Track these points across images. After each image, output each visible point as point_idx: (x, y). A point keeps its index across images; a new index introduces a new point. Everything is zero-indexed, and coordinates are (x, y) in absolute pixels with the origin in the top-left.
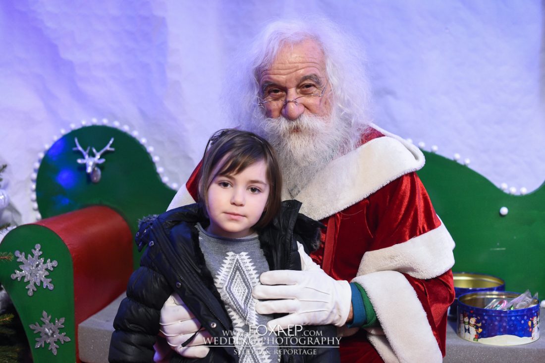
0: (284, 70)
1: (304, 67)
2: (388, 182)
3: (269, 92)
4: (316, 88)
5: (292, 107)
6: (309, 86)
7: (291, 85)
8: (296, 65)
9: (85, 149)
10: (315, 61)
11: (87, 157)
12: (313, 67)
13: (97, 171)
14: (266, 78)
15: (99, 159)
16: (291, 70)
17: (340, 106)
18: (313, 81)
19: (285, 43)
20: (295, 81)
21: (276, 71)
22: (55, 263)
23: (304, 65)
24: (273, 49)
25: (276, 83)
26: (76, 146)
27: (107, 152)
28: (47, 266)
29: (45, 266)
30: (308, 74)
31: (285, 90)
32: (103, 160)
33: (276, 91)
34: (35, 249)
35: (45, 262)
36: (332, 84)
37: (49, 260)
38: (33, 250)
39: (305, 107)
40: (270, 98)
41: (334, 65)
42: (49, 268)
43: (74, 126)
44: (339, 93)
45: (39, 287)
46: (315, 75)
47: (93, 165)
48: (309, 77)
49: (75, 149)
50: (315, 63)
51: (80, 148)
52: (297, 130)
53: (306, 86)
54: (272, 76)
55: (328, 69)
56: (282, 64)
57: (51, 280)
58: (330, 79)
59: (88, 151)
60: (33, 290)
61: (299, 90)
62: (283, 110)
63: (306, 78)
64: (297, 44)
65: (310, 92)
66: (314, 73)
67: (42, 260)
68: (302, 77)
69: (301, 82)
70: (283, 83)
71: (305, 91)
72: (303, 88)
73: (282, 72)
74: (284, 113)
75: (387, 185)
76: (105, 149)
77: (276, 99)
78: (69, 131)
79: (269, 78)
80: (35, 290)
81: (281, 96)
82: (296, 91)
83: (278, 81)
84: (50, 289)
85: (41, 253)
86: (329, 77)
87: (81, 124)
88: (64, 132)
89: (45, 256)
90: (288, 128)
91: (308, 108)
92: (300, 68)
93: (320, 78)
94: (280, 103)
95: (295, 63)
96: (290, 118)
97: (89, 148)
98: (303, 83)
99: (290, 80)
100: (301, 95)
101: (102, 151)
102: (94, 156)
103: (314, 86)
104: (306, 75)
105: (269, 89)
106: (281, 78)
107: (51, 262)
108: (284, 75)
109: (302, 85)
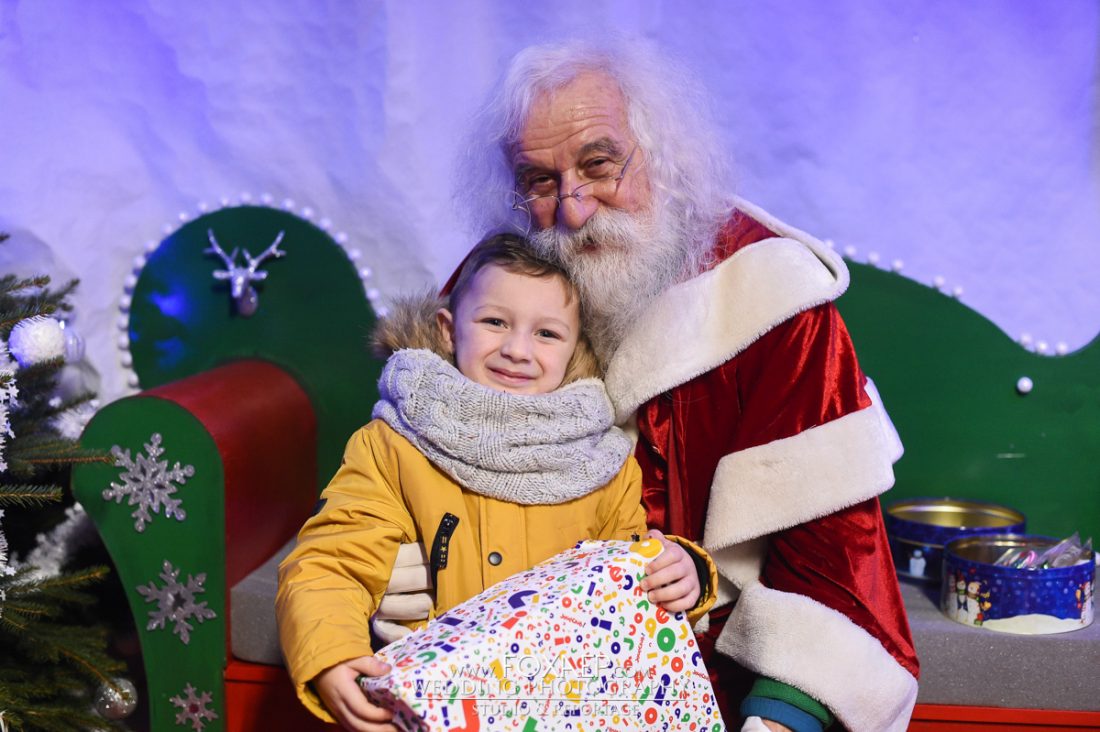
0: (547, 138)
1: (583, 126)
2: (770, 328)
3: (531, 184)
4: (613, 162)
5: (573, 206)
6: (600, 162)
7: (565, 165)
8: (568, 125)
9: (229, 252)
11: (232, 266)
12: (601, 125)
13: (251, 293)
15: (256, 271)
16: (559, 138)
17: (663, 187)
18: (605, 151)
20: (570, 157)
21: (533, 143)
22: (189, 471)
23: (584, 123)
26: (210, 245)
27: (272, 257)
28: (174, 476)
29: (170, 476)
31: (556, 176)
32: (263, 274)
33: (544, 180)
34: (151, 444)
35: (170, 469)
37: (178, 464)
38: (146, 445)
39: (600, 200)
40: (533, 193)
42: (178, 480)
43: (205, 207)
44: (657, 164)
45: (157, 516)
46: (607, 140)
47: (244, 283)
48: (596, 146)
49: (208, 251)
50: (604, 116)
51: (219, 250)
53: (591, 164)
54: (528, 154)
56: (541, 127)
57: (180, 501)
59: (233, 256)
60: (145, 521)
61: (581, 173)
63: (588, 148)
65: (603, 173)
66: (602, 135)
67: (165, 464)
68: (580, 146)
69: (581, 157)
70: (549, 164)
71: (594, 172)
72: (589, 166)
73: (545, 142)
75: (768, 334)
76: (267, 253)
77: (544, 194)
78: (196, 216)
79: (525, 158)
80: (150, 519)
81: (552, 188)
82: (577, 173)
83: (541, 162)
84: (179, 519)
85: (162, 450)
86: (638, 137)
87: (219, 204)
88: (184, 217)
89: (170, 456)
90: (572, 246)
91: (604, 203)
92: (576, 130)
93: (617, 143)
94: (552, 198)
95: (565, 122)
97: (235, 252)
98: (587, 158)
99: (561, 156)
100: (588, 180)
101: (262, 257)
102: (245, 264)
103: (608, 160)
104: (588, 142)
105: (529, 177)
106: (545, 156)
107: (182, 468)
108: (549, 147)
109: (588, 161)
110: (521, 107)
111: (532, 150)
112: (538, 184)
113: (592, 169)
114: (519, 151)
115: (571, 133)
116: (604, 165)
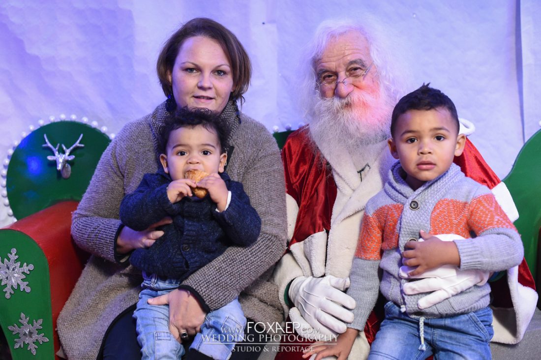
0: (334, 57)
1: (349, 53)
3: (324, 78)
4: (362, 70)
5: (343, 87)
6: (356, 69)
7: (340, 70)
8: (343, 52)
9: (55, 146)
10: (359, 48)
12: (357, 53)
13: (67, 168)
14: (320, 67)
15: (69, 155)
16: (339, 57)
17: (388, 83)
18: (359, 65)
19: (332, 36)
20: (343, 66)
23: (350, 52)
24: (322, 41)
25: (328, 69)
26: (46, 143)
27: (77, 148)
30: (353, 59)
31: (336, 74)
32: (72, 157)
33: (330, 76)
36: (378, 66)
39: (355, 86)
40: (324, 82)
41: (377, 50)
43: (42, 123)
44: (384, 73)
46: (360, 60)
47: (63, 162)
48: (355, 62)
49: (45, 145)
50: (359, 50)
51: (49, 145)
52: (348, 105)
53: (353, 69)
55: (372, 55)
56: (331, 52)
58: (375, 61)
59: (57, 149)
60: (10, 293)
61: (348, 73)
62: (335, 91)
63: (352, 63)
64: (341, 34)
65: (357, 74)
68: (348, 62)
69: (348, 67)
72: (351, 70)
73: (332, 59)
74: (336, 93)
76: (74, 146)
77: (329, 83)
78: (38, 127)
79: (322, 66)
81: (334, 80)
82: (345, 73)
83: (329, 68)
86: (374, 60)
87: (49, 121)
88: (33, 128)
90: (340, 105)
91: (357, 87)
92: (347, 54)
93: (364, 61)
94: (333, 85)
95: (341, 51)
96: (341, 97)
97: (59, 144)
98: (350, 67)
101: (72, 148)
102: (64, 153)
103: (360, 68)
104: (352, 60)
105: (323, 75)
106: (332, 65)
108: (334, 61)
109: (350, 69)
110: (322, 43)
111: (326, 62)
112: (327, 78)
113: (352, 72)
114: (320, 63)
115: (344, 56)
116: (358, 70)
